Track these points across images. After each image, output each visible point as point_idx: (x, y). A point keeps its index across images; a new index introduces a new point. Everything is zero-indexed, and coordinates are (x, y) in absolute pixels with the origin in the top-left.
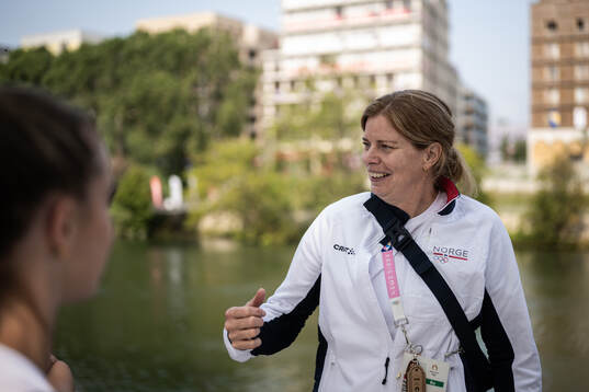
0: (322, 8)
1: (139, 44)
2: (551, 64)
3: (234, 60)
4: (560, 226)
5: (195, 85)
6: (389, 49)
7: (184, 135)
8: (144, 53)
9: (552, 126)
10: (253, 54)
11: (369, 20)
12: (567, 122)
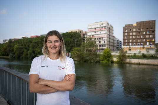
0: (93, 28)
1: (66, 34)
2: (126, 36)
3: (80, 36)
4: (122, 60)
5: (74, 40)
6: (102, 34)
7: (72, 47)
8: (67, 35)
9: (126, 45)
10: (84, 35)
11: (100, 30)
12: (128, 45)
